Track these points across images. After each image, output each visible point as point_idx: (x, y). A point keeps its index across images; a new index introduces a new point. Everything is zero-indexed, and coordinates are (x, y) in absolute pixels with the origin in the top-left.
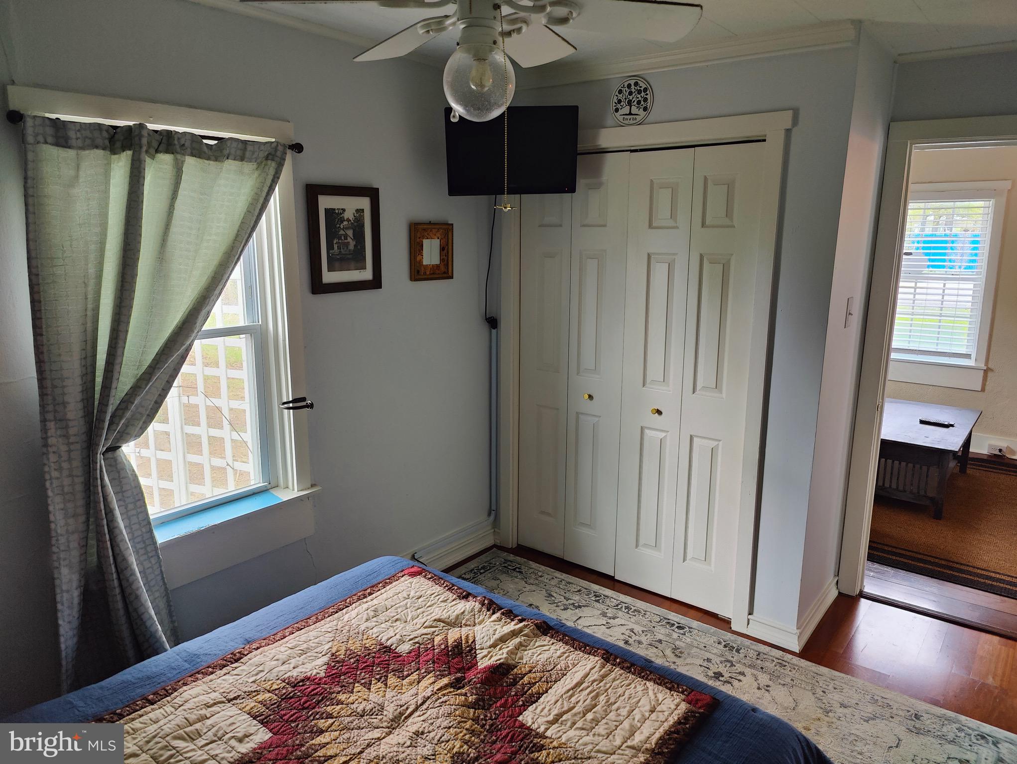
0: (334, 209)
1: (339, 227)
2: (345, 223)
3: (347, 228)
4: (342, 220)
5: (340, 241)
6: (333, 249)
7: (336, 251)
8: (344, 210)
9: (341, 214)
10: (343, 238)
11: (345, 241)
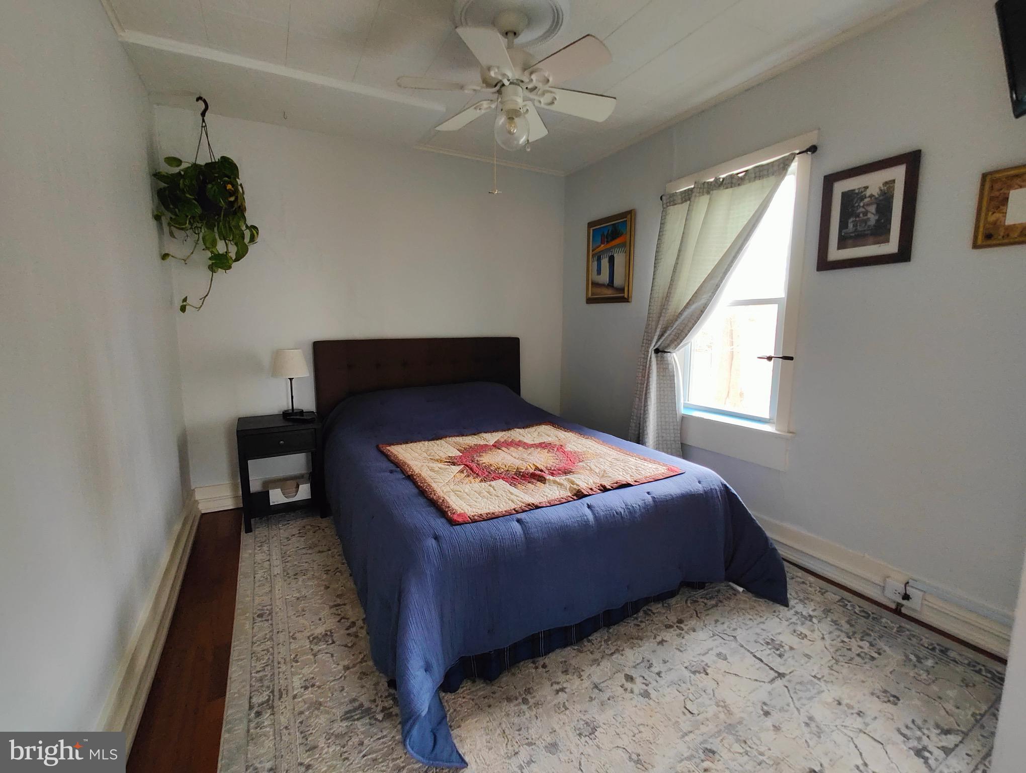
0: (854, 190)
1: (859, 205)
2: (867, 200)
3: (868, 205)
4: (862, 198)
5: (857, 219)
6: (847, 227)
7: (851, 231)
8: (866, 188)
9: (862, 192)
10: (861, 215)
11: (865, 218)
